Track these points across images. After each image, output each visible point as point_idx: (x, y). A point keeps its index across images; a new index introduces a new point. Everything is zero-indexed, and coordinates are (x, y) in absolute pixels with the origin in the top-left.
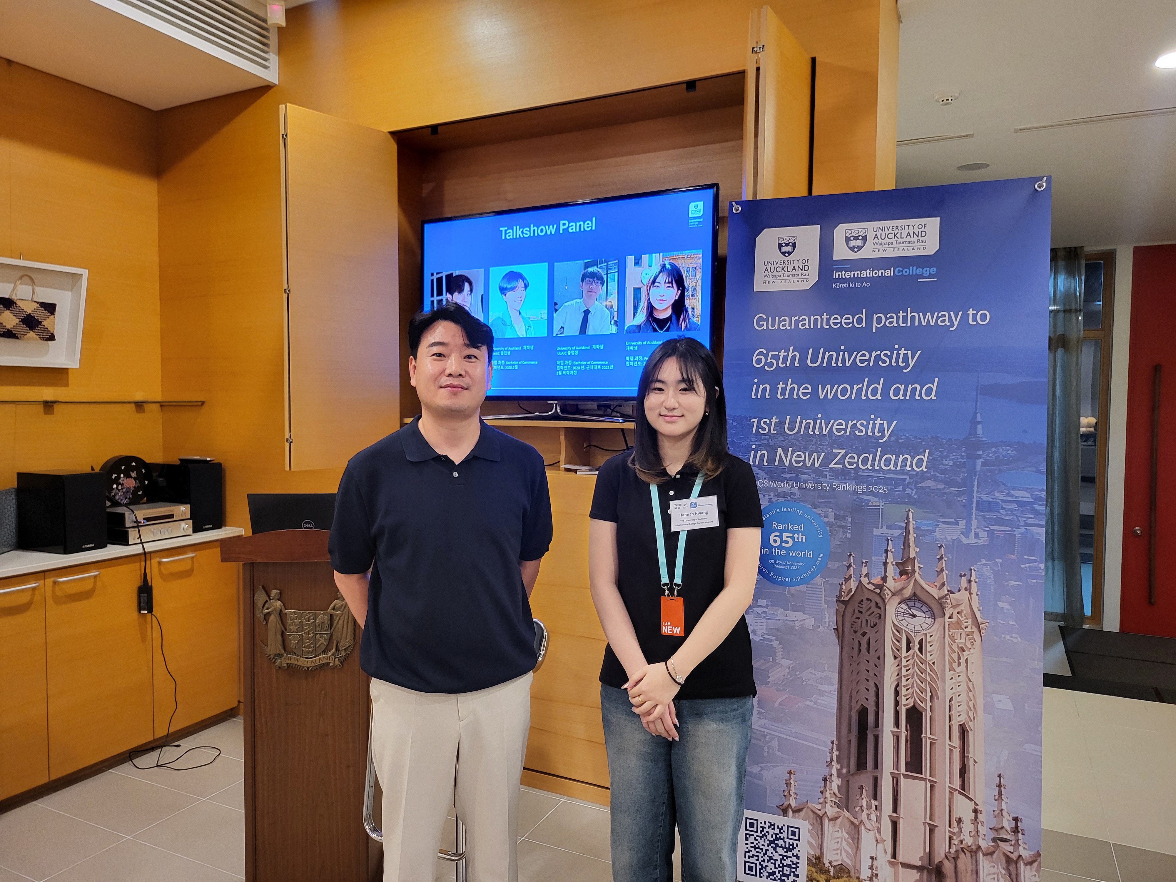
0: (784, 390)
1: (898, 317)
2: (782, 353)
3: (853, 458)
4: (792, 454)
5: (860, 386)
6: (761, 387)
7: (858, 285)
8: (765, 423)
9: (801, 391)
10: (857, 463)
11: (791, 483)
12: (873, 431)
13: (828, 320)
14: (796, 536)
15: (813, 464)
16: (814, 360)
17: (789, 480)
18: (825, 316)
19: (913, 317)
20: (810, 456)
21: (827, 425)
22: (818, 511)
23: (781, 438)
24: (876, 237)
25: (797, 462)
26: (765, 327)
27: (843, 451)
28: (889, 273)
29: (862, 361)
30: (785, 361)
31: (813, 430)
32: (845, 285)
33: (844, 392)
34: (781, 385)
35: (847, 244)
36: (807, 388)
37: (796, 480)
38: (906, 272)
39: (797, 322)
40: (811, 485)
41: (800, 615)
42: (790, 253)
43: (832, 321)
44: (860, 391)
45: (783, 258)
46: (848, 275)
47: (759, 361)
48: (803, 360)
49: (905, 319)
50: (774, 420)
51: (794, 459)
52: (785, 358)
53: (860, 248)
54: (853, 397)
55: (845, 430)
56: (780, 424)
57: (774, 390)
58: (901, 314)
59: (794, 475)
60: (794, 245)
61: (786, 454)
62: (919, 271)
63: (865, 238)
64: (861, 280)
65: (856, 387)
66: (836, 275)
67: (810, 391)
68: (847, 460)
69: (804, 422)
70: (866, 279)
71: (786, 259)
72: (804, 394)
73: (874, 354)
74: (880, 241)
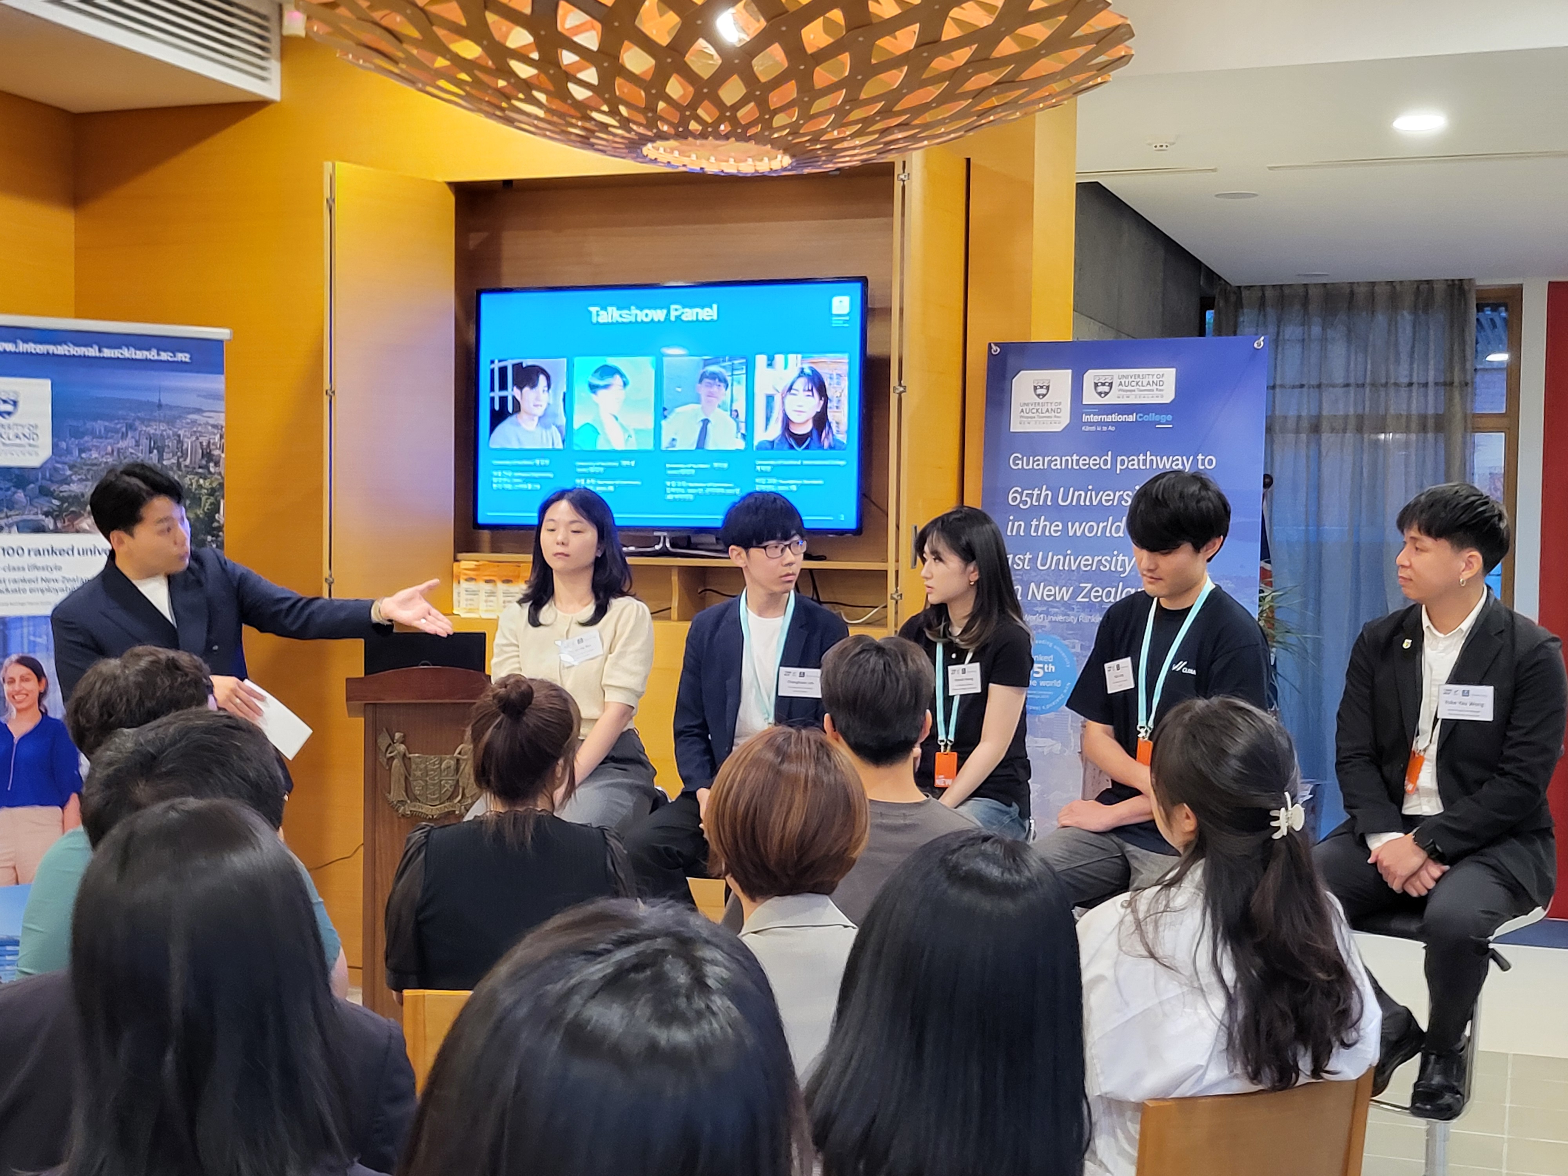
0: (1037, 526)
1: (1139, 460)
2: (1036, 492)
3: (1097, 591)
4: (1044, 589)
5: (1105, 524)
6: (1016, 524)
7: (1105, 429)
8: (1019, 558)
9: (1053, 528)
10: (1101, 596)
11: (1042, 616)
12: (1116, 567)
13: (1078, 461)
14: (1046, 666)
15: (1063, 597)
16: (1065, 499)
17: (1040, 614)
18: (1075, 457)
19: (1152, 460)
20: (1060, 590)
21: (1075, 561)
22: (1066, 642)
23: (1034, 574)
24: (1121, 384)
25: (1049, 596)
26: (1020, 466)
27: (1089, 586)
28: (1131, 418)
29: (1107, 501)
30: (1038, 500)
31: (1063, 565)
32: (1093, 428)
33: (1091, 529)
34: (1034, 523)
35: (1096, 389)
36: (1057, 526)
37: (1047, 613)
38: (1146, 418)
39: (1050, 462)
40: (1060, 618)
41: (1049, 741)
42: (1044, 395)
43: (1081, 462)
44: (1105, 527)
45: (1037, 400)
46: (1096, 418)
47: (1014, 499)
48: (1055, 498)
49: (1145, 461)
50: (1028, 556)
51: (1045, 593)
52: (1039, 496)
53: (1106, 394)
54: (1099, 534)
55: (1092, 565)
56: (1033, 560)
57: (1028, 527)
58: (1141, 457)
59: (1045, 609)
60: (1048, 388)
61: (1038, 588)
62: (1157, 418)
63: (1111, 385)
64: (1108, 424)
65: (1101, 525)
66: (1085, 418)
67: (1060, 528)
68: (1093, 594)
69: (1055, 558)
70: (1112, 423)
71: (1041, 401)
72: (1056, 531)
73: (1118, 494)
74: (1124, 388)
